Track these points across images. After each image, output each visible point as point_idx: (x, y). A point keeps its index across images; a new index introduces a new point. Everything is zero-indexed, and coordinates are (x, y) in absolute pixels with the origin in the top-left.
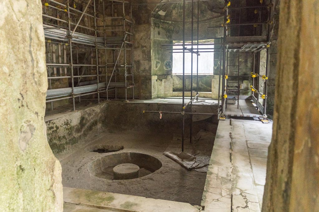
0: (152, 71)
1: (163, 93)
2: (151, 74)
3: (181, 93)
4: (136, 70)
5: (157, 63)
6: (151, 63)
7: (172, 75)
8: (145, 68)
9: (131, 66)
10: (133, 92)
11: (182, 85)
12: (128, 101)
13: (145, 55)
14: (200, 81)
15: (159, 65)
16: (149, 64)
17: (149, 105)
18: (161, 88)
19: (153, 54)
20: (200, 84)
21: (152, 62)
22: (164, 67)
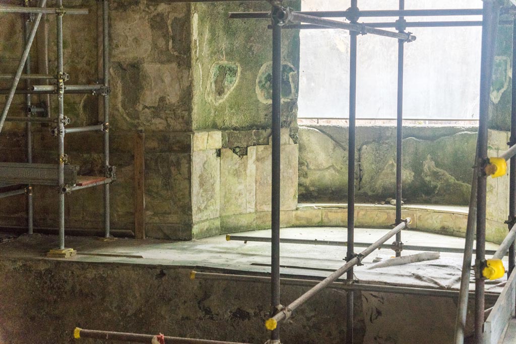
0: (196, 109)
1: (253, 211)
2: (188, 122)
3: (337, 210)
4: (124, 106)
5: (223, 71)
6: (190, 76)
7: (297, 129)
8: (162, 99)
9: (98, 87)
10: (105, 207)
11: (346, 171)
12: (70, 254)
13: (165, 36)
14: (429, 156)
15: (232, 85)
16: (180, 79)
17: (162, 274)
18: (241, 187)
19: (201, 34)
20: (426, 167)
21: (198, 71)
22: (258, 90)
